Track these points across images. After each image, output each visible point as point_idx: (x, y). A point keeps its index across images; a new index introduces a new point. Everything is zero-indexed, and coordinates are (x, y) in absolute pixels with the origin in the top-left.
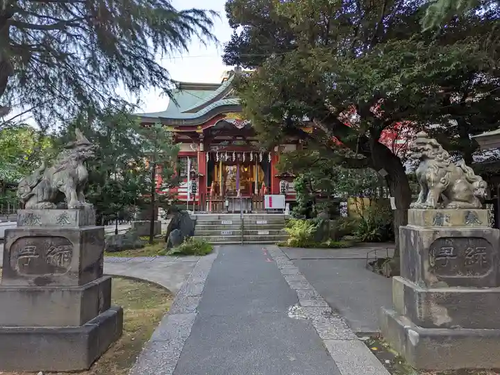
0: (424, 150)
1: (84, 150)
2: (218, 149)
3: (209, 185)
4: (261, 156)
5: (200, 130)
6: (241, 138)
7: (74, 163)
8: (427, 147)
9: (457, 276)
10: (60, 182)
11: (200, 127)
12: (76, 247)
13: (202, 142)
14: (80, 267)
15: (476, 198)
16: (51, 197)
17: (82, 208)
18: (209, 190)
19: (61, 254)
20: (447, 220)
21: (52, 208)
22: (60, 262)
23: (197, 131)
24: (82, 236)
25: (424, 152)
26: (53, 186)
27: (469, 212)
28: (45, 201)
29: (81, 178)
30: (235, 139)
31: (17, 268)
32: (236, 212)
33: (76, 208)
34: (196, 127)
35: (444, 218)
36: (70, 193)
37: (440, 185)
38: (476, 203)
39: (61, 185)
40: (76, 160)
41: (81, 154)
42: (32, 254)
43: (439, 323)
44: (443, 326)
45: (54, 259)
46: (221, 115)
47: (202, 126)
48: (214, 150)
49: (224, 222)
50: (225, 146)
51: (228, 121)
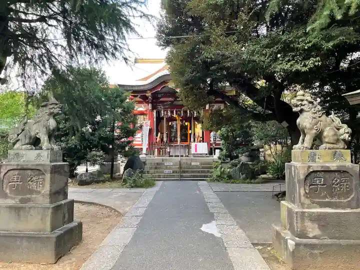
0: (302, 105)
1: (53, 108)
2: (162, 108)
4: (195, 112)
5: (149, 94)
7: (47, 117)
8: (304, 102)
9: (327, 200)
10: (37, 131)
11: (148, 92)
12: (48, 176)
13: (150, 103)
14: (50, 191)
15: (342, 141)
16: (31, 141)
17: (52, 149)
19: (37, 182)
20: (319, 158)
21: (32, 149)
22: (37, 188)
23: (147, 95)
24: (52, 169)
25: (302, 107)
26: (33, 134)
27: (336, 152)
28: (27, 144)
29: (51, 128)
30: (175, 100)
31: (8, 191)
32: (176, 156)
33: (48, 149)
34: (145, 91)
35: (317, 157)
36: (44, 138)
37: (314, 131)
38: (341, 145)
39: (38, 133)
40: (48, 115)
41: (52, 111)
42: (17, 182)
43: (311, 235)
44: (314, 237)
45: (33, 186)
46: (164, 82)
47: (150, 90)
48: (159, 108)
49: (166, 164)
50: (168, 105)
51: (170, 87)
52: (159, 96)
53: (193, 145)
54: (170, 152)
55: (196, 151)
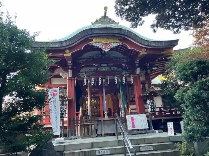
2: (85, 75)
3: (78, 110)
5: (68, 54)
6: (105, 65)
11: (68, 51)
13: (70, 69)
18: (77, 114)
23: (65, 55)
32: (106, 135)
46: (88, 40)
47: (70, 49)
48: (81, 76)
49: (99, 152)
50: (92, 72)
51: (95, 45)
52: (81, 62)
53: (128, 117)
54: (97, 130)
55: (134, 126)
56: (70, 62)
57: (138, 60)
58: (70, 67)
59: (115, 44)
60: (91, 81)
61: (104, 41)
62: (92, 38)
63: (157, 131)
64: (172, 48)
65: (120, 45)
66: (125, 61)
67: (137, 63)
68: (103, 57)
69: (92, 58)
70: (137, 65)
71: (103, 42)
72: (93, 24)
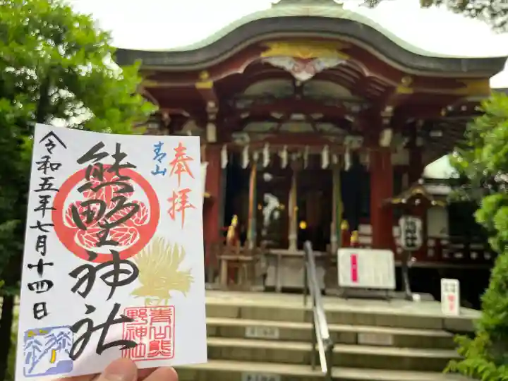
2: (247, 138)
4: (347, 158)
5: (206, 83)
6: (300, 116)
11: (205, 75)
13: (213, 122)
23: (200, 85)
30: (286, 119)
32: (286, 291)
34: (195, 75)
46: (259, 48)
47: (212, 71)
48: (238, 142)
49: (253, 332)
50: (265, 133)
51: (275, 62)
52: (240, 105)
53: (344, 255)
54: (265, 276)
55: (355, 278)
56: (211, 104)
57: (389, 109)
58: (212, 117)
59: (328, 60)
60: (261, 156)
61: (300, 52)
62: (268, 44)
63: (416, 297)
64: (487, 79)
65: (341, 65)
66: (356, 108)
67: (386, 117)
68: (298, 96)
69: (270, 97)
70: (386, 121)
71: (299, 54)
72: (274, 5)
